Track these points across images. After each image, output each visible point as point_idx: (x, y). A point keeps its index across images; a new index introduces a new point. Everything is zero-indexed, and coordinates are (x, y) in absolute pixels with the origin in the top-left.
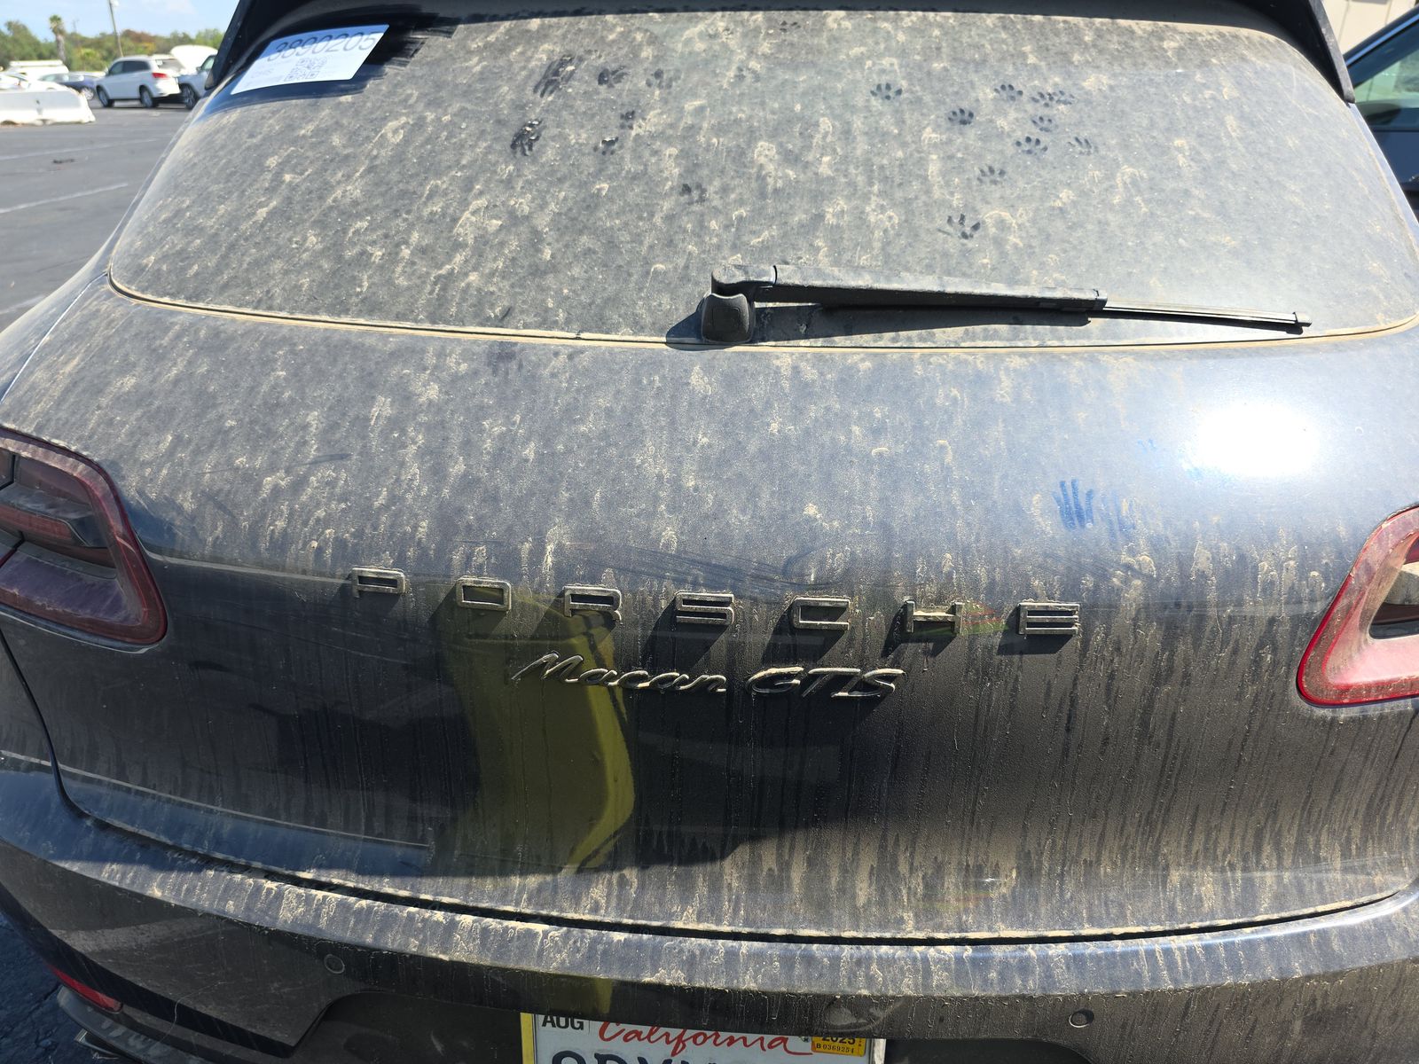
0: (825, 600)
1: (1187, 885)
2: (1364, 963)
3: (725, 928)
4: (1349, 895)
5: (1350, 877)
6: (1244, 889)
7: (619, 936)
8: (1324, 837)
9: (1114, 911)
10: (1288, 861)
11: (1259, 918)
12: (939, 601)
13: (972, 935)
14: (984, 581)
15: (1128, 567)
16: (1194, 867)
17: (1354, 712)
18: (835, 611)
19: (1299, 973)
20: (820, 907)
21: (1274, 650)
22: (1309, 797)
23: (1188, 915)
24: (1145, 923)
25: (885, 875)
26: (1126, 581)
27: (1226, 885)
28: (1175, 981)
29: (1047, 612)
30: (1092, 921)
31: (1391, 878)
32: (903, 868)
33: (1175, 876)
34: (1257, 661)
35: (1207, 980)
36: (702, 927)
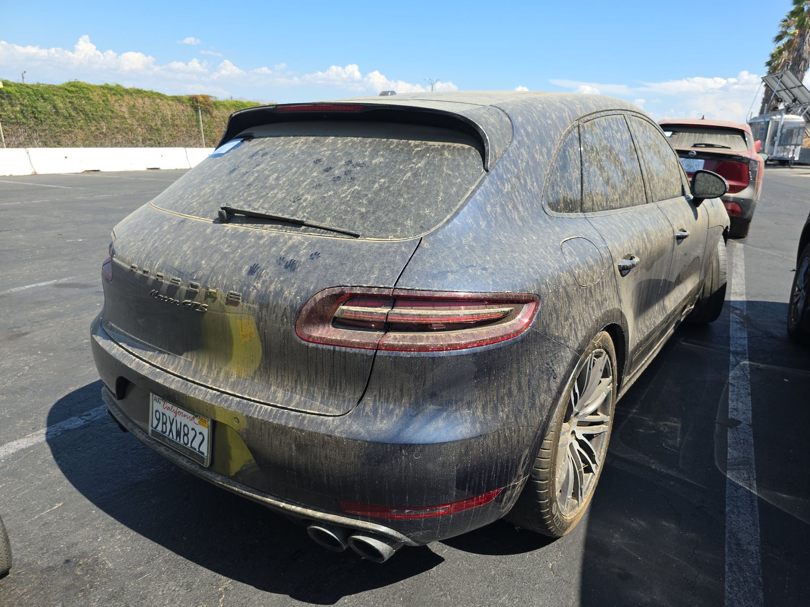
0: (195, 283)
1: (275, 391)
2: (311, 430)
3: (176, 373)
4: (319, 410)
5: (322, 405)
6: (290, 397)
7: (158, 370)
8: (316, 389)
9: (254, 393)
10: (304, 394)
11: (289, 407)
12: (215, 288)
13: (220, 389)
14: (225, 284)
15: (255, 286)
16: (278, 387)
17: (314, 345)
18: (196, 287)
19: (290, 425)
20: (195, 373)
21: (287, 318)
22: (308, 373)
23: (271, 401)
24: (260, 399)
25: (210, 368)
26: (253, 290)
27: (285, 396)
28: (258, 416)
29: (234, 294)
30: (248, 395)
31: (335, 410)
32: (213, 367)
33: (273, 388)
34: (282, 320)
35: (266, 418)
36: (172, 372)
